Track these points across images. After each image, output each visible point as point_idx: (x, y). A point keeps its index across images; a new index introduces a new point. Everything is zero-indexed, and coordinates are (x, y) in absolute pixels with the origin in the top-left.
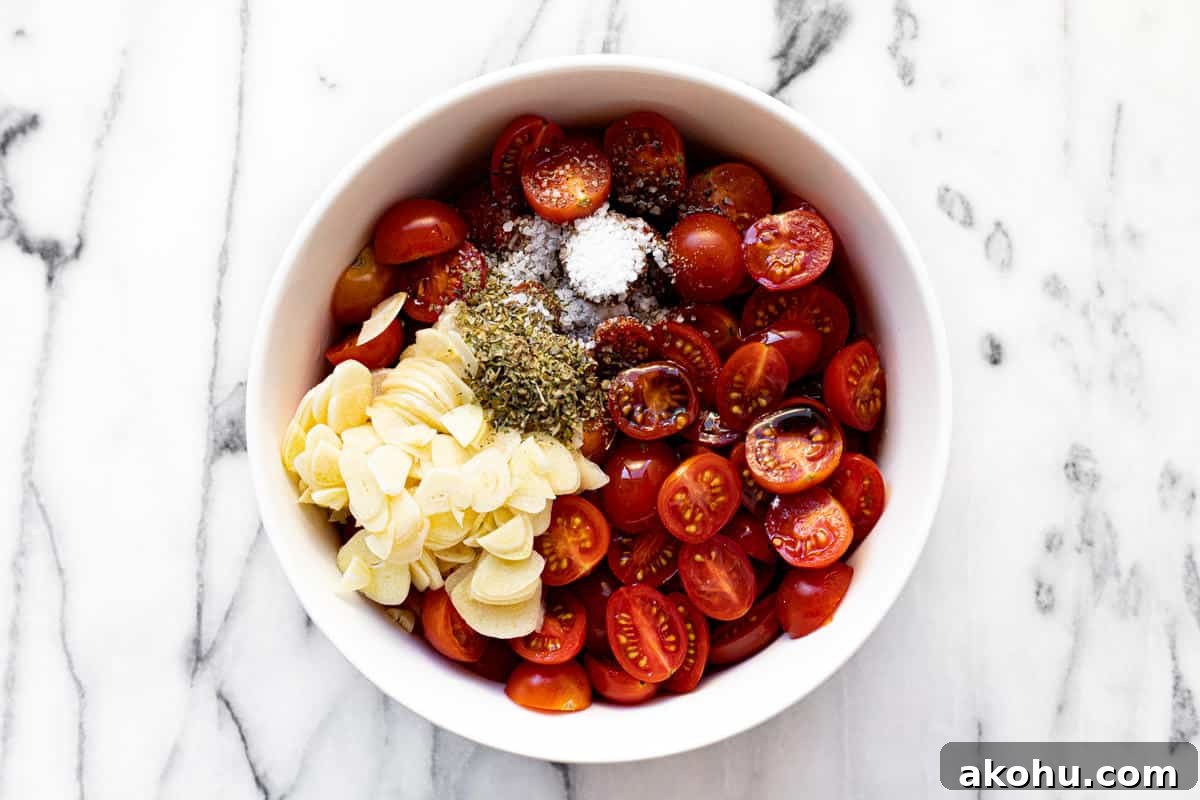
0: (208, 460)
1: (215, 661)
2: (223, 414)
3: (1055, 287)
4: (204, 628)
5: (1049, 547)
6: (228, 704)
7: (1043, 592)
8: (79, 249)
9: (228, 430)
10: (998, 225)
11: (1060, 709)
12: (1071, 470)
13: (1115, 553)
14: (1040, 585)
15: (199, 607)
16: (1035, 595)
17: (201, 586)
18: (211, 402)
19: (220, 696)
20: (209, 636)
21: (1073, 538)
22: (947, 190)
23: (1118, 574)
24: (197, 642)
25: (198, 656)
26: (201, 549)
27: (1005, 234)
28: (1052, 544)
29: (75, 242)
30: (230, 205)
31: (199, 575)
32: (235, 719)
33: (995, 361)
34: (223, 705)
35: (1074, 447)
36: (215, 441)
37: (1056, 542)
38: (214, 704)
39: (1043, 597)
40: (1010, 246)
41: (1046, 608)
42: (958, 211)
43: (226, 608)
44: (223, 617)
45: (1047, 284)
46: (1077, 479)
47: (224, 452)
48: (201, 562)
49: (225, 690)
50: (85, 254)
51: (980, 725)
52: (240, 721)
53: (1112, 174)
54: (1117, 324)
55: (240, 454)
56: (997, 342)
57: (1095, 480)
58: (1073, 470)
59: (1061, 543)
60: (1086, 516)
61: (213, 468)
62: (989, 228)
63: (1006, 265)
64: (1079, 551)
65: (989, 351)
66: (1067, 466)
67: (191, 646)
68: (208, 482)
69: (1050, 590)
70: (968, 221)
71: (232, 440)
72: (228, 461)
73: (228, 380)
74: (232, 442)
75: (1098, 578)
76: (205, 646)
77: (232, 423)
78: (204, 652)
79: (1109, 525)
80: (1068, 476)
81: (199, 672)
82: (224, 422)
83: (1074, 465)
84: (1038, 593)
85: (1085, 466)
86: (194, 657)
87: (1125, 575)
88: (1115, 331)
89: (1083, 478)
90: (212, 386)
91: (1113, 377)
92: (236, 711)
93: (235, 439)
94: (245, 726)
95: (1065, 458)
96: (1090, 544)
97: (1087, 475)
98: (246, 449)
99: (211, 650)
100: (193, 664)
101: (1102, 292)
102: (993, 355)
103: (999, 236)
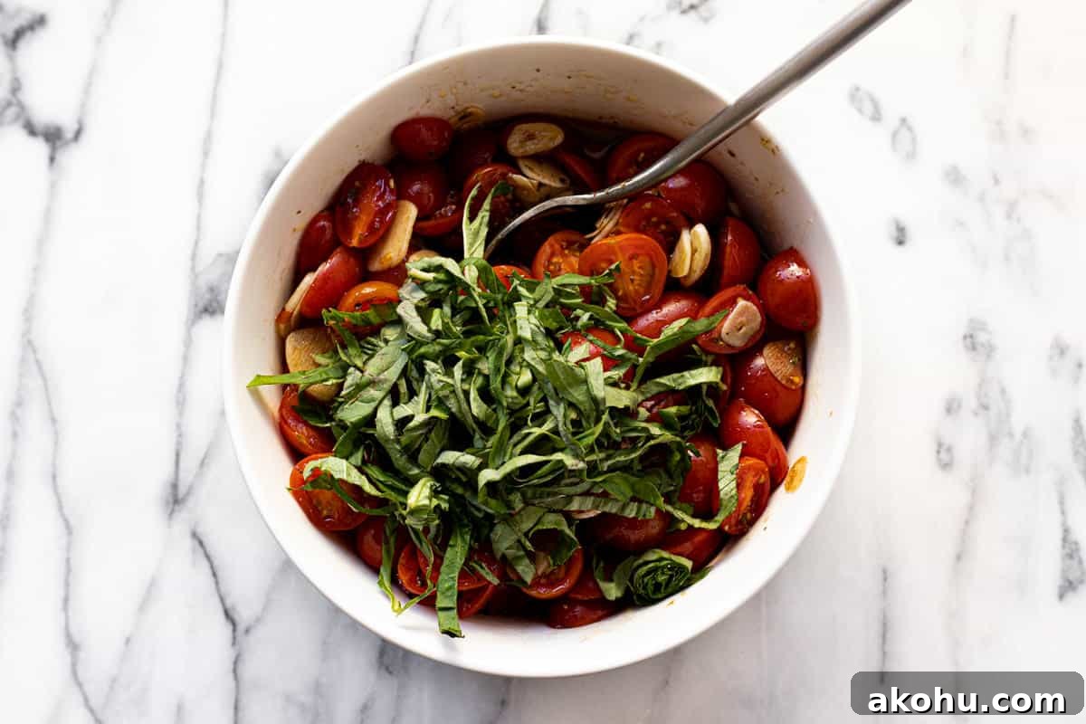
0: (190, 322)
1: (191, 503)
2: (203, 282)
3: (955, 177)
4: (182, 475)
5: (949, 410)
6: (201, 543)
7: (942, 450)
8: (78, 134)
9: (208, 296)
10: (904, 121)
11: (959, 558)
12: (969, 340)
13: (1008, 415)
14: (940, 445)
15: (178, 455)
16: (935, 454)
17: (180, 435)
18: (193, 268)
19: (194, 535)
20: (186, 479)
21: (971, 402)
22: (857, 89)
23: (1011, 435)
24: (175, 486)
25: (175, 498)
26: (181, 402)
27: (910, 129)
28: (951, 408)
29: (76, 126)
30: (215, 97)
31: (178, 426)
32: (208, 557)
33: (900, 243)
34: (197, 543)
35: (971, 321)
36: (196, 305)
37: (955, 406)
38: (188, 543)
39: (944, 455)
40: (914, 140)
41: (946, 466)
42: (868, 108)
43: (201, 455)
44: (198, 462)
45: (947, 174)
46: (974, 348)
47: (203, 315)
48: (181, 414)
49: (200, 530)
50: (84, 138)
51: (885, 572)
52: (213, 559)
53: (1007, 76)
54: (1011, 210)
55: (218, 317)
56: (902, 225)
57: (990, 350)
58: (971, 342)
59: (959, 406)
60: (983, 383)
61: (195, 330)
62: (896, 123)
63: (911, 156)
64: (976, 414)
65: (895, 233)
66: (965, 337)
67: (169, 490)
68: (188, 342)
69: (949, 450)
70: (876, 117)
71: (211, 305)
72: (207, 323)
73: (210, 249)
74: (210, 307)
75: (993, 439)
76: (182, 490)
77: (211, 290)
78: (181, 495)
79: (1003, 391)
80: (966, 346)
81: (176, 515)
82: (204, 289)
83: (971, 336)
84: (938, 452)
85: (982, 337)
86: (171, 500)
87: (1018, 436)
88: (1009, 216)
89: (979, 347)
90: (194, 257)
91: (1007, 258)
92: (208, 549)
93: (215, 304)
94: (216, 563)
95: (963, 331)
96: (986, 408)
97: (983, 345)
98: (222, 312)
99: (188, 493)
100: (171, 506)
101: (997, 181)
102: (897, 238)
103: (904, 133)
